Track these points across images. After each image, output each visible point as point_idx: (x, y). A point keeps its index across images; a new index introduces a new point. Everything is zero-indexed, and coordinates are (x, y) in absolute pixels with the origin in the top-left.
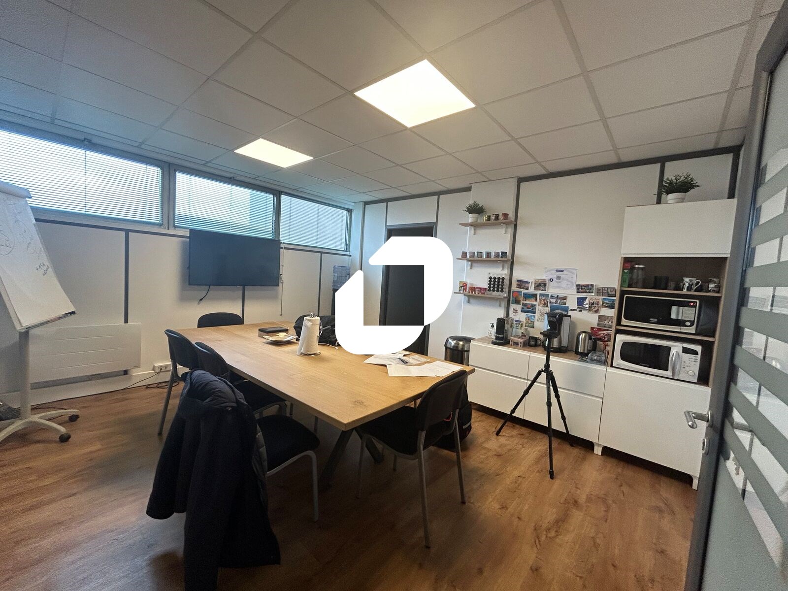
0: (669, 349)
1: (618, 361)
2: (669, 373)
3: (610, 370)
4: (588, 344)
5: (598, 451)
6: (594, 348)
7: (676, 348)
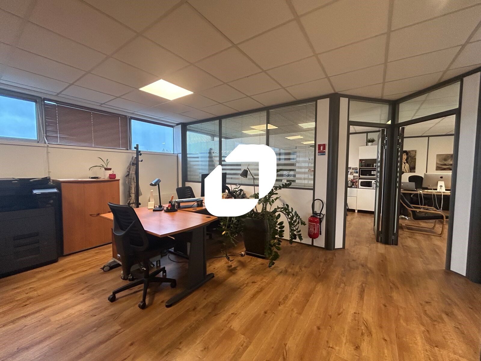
0: (372, 182)
1: (360, 187)
2: (372, 188)
3: (358, 189)
4: (351, 184)
5: (356, 211)
6: (353, 185)
7: (373, 181)
